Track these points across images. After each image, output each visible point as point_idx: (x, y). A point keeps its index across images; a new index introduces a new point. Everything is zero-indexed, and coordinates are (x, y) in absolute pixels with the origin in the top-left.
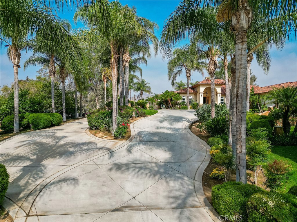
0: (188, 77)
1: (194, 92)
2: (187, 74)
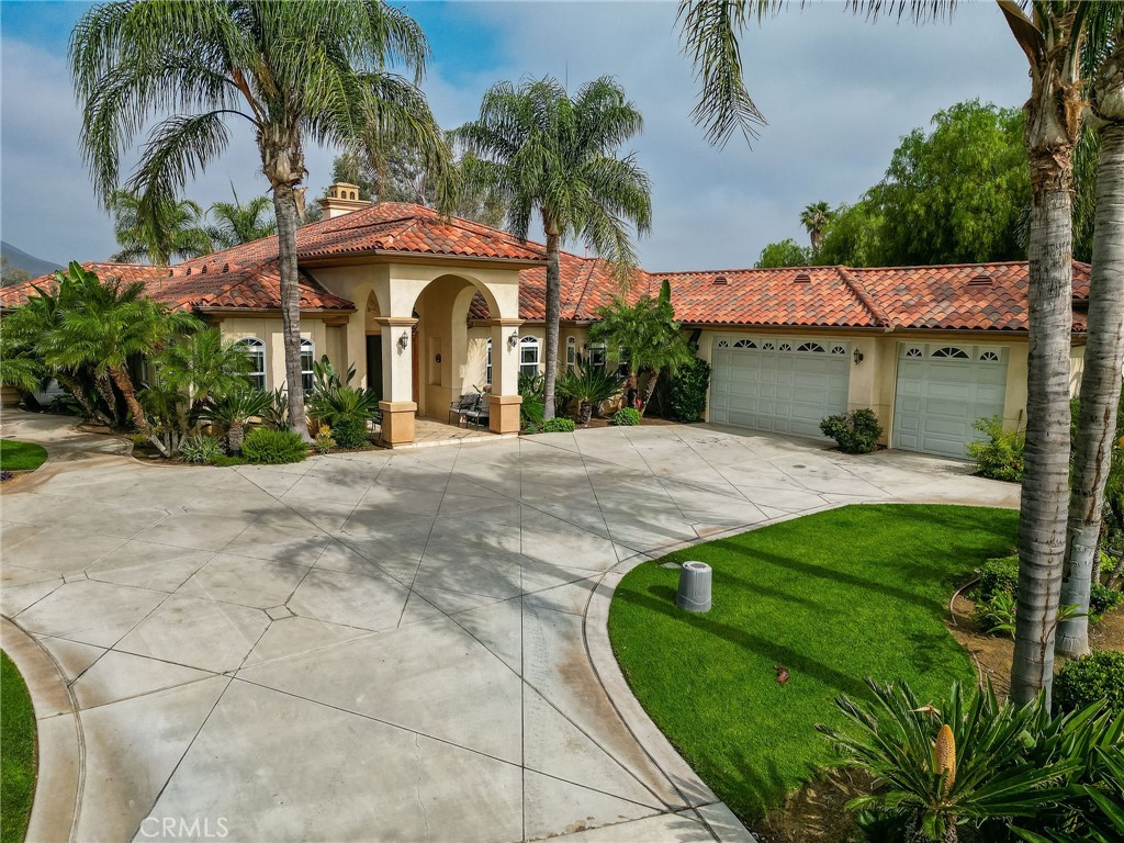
0: (284, 188)
1: (330, 304)
2: (272, 157)
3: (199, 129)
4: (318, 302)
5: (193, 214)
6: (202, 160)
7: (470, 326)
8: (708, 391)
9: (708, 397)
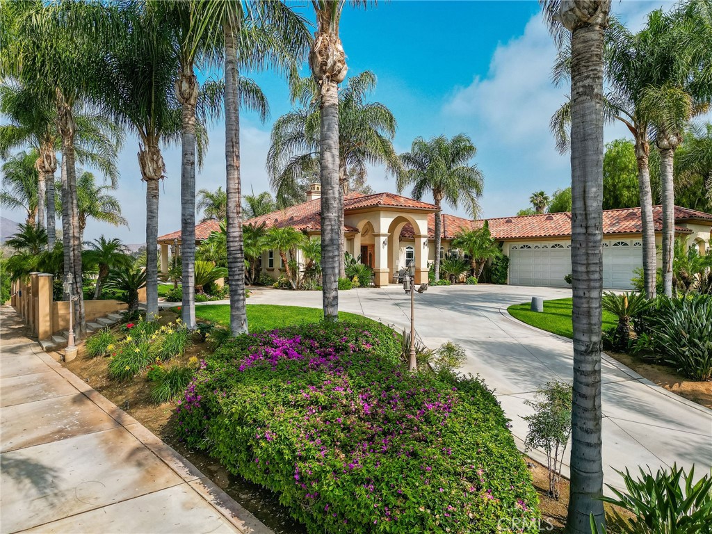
1: (350, 229)
7: (400, 241)
8: (508, 270)
9: (508, 272)
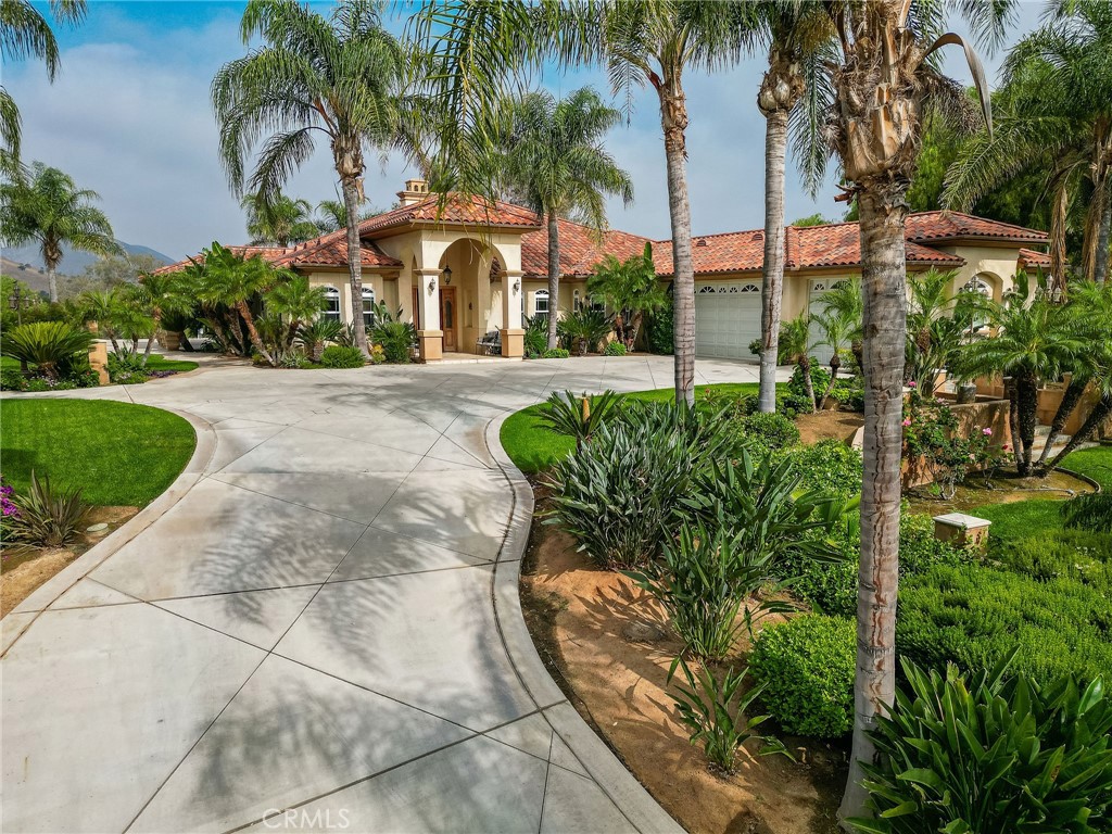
0: (350, 179)
1: (385, 262)
2: (341, 158)
3: (294, 142)
4: (376, 261)
5: (306, 212)
6: (298, 162)
7: (492, 281)
